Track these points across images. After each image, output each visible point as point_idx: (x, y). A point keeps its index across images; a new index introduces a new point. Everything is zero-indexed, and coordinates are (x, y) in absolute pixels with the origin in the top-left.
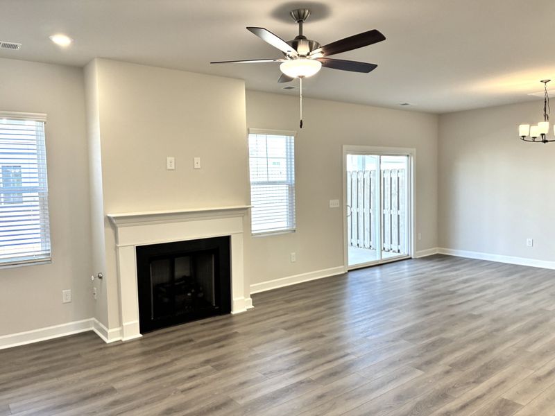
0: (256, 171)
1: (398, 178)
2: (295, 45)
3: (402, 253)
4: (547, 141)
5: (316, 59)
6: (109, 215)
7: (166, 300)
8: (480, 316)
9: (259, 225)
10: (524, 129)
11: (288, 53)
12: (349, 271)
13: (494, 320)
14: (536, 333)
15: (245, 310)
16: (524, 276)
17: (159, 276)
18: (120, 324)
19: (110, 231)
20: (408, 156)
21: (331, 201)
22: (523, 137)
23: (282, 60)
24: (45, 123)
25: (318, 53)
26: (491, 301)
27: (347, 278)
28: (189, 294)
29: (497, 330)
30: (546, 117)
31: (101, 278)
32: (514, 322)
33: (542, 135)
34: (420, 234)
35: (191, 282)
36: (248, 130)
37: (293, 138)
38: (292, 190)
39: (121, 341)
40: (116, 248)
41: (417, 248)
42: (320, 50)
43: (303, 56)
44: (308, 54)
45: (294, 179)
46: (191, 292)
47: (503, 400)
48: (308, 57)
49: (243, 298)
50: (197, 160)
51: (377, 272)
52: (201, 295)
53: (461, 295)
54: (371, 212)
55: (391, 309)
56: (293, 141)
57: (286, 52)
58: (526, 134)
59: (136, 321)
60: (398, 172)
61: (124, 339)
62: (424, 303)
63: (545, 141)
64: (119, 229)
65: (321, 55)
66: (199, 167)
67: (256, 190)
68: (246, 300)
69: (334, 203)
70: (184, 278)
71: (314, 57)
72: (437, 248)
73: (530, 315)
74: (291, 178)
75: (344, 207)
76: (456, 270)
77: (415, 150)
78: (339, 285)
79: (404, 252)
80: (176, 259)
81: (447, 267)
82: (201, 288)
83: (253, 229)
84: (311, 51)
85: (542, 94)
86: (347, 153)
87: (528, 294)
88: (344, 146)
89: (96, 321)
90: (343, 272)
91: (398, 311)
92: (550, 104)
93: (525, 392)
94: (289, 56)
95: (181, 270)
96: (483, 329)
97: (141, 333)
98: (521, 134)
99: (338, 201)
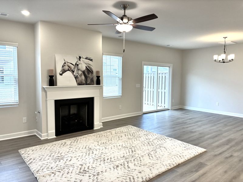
1: (165, 76)
2: (122, 19)
3: (166, 108)
4: (225, 62)
5: (131, 25)
6: (43, 87)
7: (66, 123)
8: (195, 132)
10: (216, 57)
11: (119, 22)
12: (143, 114)
13: (200, 134)
14: (216, 139)
15: (99, 128)
16: (214, 118)
17: (64, 112)
18: (47, 132)
19: (44, 93)
20: (169, 67)
21: (137, 85)
22: (215, 60)
23: (117, 25)
24: (17, 47)
25: (131, 22)
26: (200, 127)
27: (142, 117)
28: (76, 121)
29: (201, 137)
30: (225, 53)
31: (39, 113)
32: (208, 135)
33: (223, 59)
34: (173, 100)
35: (77, 116)
36: (103, 53)
37: (121, 57)
39: (47, 139)
40: (46, 100)
41: (172, 106)
42: (132, 21)
43: (125, 23)
44: (127, 23)
47: (200, 162)
48: (127, 24)
49: (99, 123)
51: (155, 114)
52: (81, 121)
53: (188, 124)
54: (154, 90)
55: (159, 129)
56: (121, 59)
57: (118, 21)
58: (217, 59)
59: (54, 131)
60: (165, 74)
61: (49, 138)
62: (173, 127)
63: (224, 62)
64: (48, 93)
65: (132, 23)
67: (105, 79)
68: (100, 124)
69: (138, 86)
70: (74, 114)
71: (129, 24)
72: (180, 106)
73: (215, 132)
74: (120, 75)
75: (142, 87)
76: (187, 115)
77: (172, 65)
78: (139, 119)
79: (166, 107)
80: (71, 106)
81: (183, 113)
82: (81, 119)
83: (104, 95)
84: (128, 21)
85: (223, 43)
86: (144, 65)
87: (215, 124)
88: (143, 62)
89: (37, 131)
90: (141, 114)
91: (163, 129)
92: (227, 47)
93: (209, 160)
94: (119, 23)
95: (73, 110)
96: (195, 137)
97: (56, 136)
98: (214, 59)
99: (139, 85)
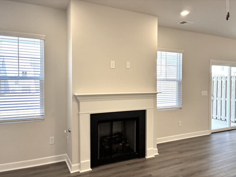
0: (161, 73)
6: (75, 94)
7: (107, 147)
9: (161, 104)
12: (212, 133)
15: (153, 156)
17: (104, 131)
18: (79, 162)
19: (76, 103)
24: (44, 40)
27: (211, 137)
28: (121, 144)
31: (70, 132)
35: (122, 137)
37: (181, 54)
38: (180, 85)
39: (79, 172)
40: (79, 115)
45: (181, 78)
46: (122, 143)
50: (128, 63)
51: (227, 134)
52: (127, 145)
56: (182, 56)
59: (89, 160)
61: (82, 171)
64: (81, 104)
66: (129, 68)
67: (160, 83)
68: (154, 149)
69: (204, 93)
70: (118, 133)
74: (180, 77)
75: (210, 96)
80: (114, 123)
82: (128, 141)
83: (157, 106)
86: (213, 65)
88: (211, 60)
90: (209, 134)
95: (117, 128)
97: (92, 167)
99: (206, 92)
